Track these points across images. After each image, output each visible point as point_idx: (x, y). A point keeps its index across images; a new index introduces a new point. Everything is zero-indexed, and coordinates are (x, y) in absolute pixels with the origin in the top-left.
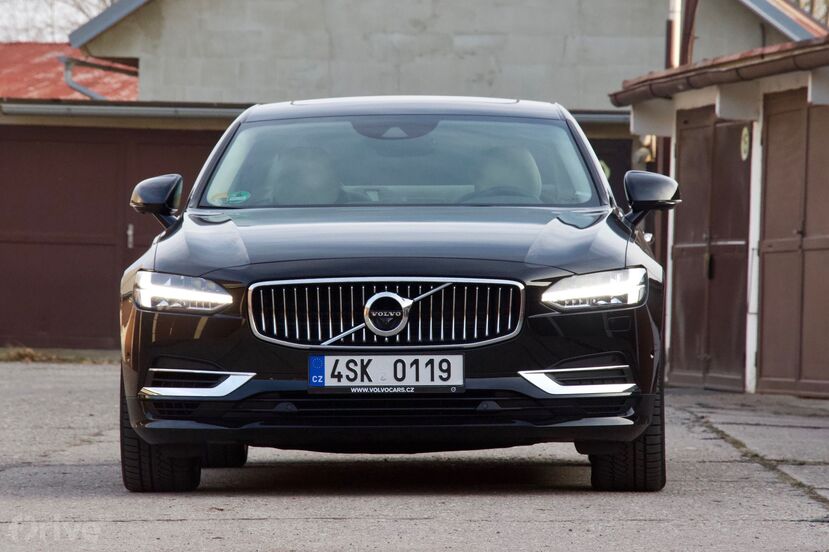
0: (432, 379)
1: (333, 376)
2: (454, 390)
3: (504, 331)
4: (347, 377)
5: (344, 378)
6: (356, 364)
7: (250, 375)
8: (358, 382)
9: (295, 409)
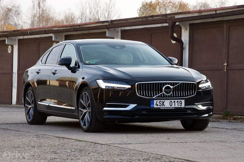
0: (178, 106)
1: (156, 105)
2: (183, 108)
3: (193, 94)
5: (159, 106)
6: (161, 102)
7: (136, 105)
8: (162, 106)
9: (146, 113)
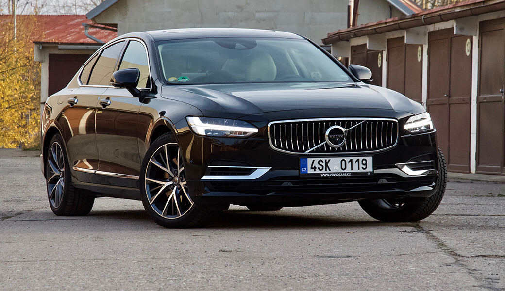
0: (359, 169)
1: (312, 168)
2: (369, 174)
3: (390, 144)
4: (319, 168)
5: (317, 170)
6: (323, 162)
7: (269, 169)
8: (324, 171)
9: (292, 185)
